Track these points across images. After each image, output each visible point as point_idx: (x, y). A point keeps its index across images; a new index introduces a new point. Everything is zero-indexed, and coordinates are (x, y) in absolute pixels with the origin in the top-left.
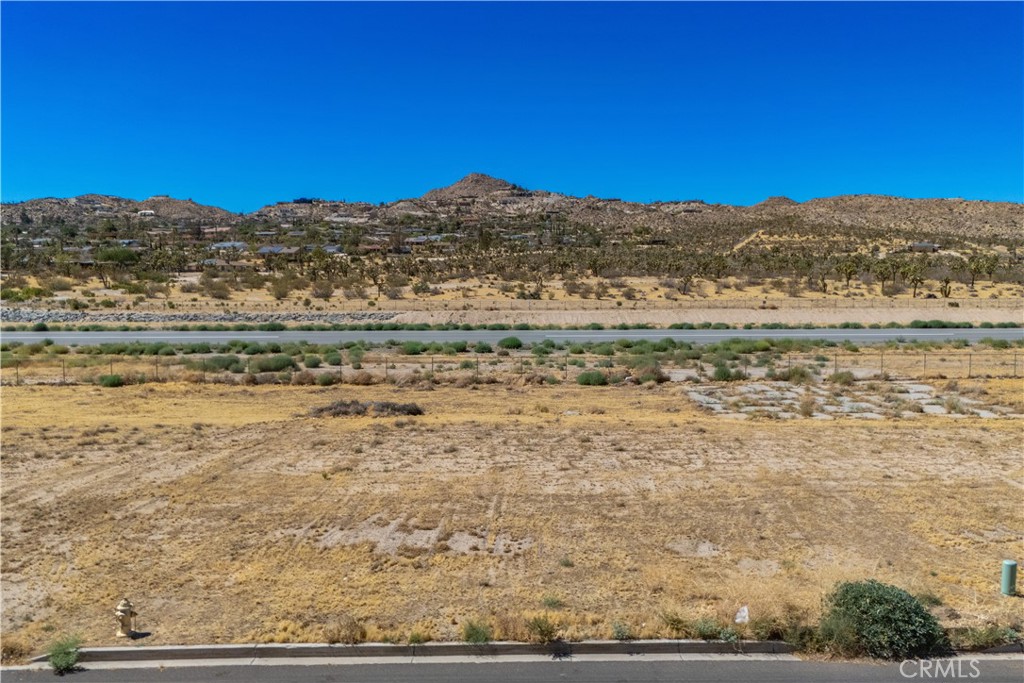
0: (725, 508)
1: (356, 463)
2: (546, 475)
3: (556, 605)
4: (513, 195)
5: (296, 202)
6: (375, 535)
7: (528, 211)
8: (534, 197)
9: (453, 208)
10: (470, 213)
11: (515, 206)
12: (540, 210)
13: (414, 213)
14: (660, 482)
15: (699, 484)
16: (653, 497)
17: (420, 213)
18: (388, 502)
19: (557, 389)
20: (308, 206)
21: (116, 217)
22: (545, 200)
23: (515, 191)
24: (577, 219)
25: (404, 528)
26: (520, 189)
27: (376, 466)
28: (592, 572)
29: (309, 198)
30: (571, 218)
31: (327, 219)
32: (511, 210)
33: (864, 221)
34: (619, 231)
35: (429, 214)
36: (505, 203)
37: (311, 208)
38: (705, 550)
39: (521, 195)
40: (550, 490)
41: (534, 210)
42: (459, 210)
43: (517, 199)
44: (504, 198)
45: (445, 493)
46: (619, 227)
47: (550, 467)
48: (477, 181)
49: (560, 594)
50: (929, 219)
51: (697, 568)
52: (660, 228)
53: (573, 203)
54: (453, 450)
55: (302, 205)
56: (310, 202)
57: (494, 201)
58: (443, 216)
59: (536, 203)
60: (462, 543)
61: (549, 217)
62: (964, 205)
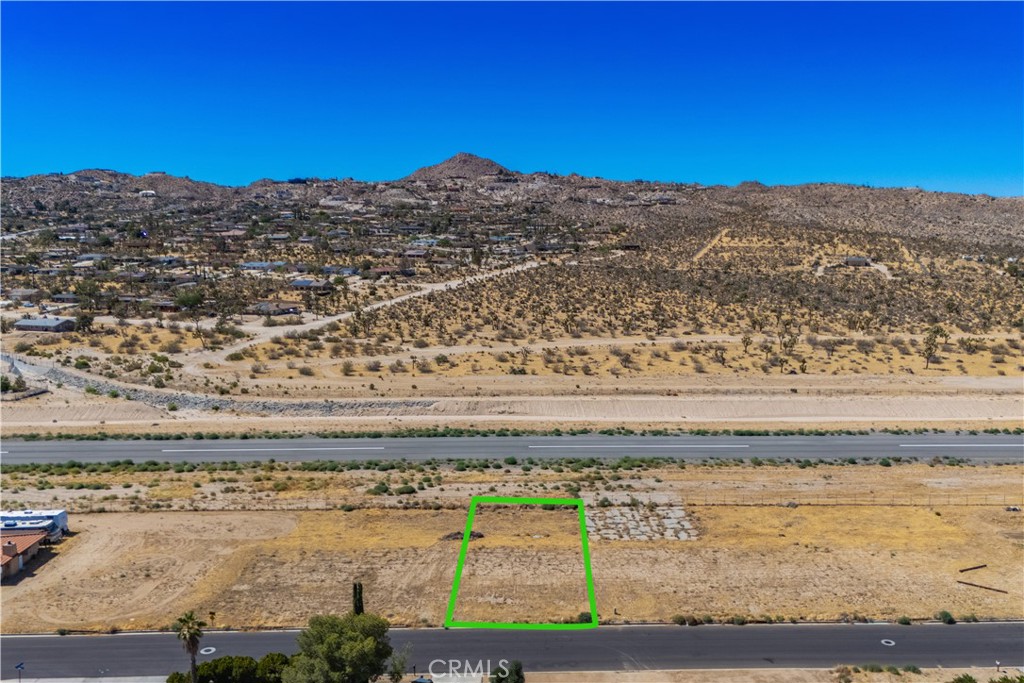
0: (570, 590)
1: (474, 570)
2: (527, 576)
3: (529, 617)
4: (499, 180)
5: (291, 182)
6: (489, 599)
7: (514, 199)
8: (519, 183)
9: (443, 193)
10: (459, 201)
11: (502, 193)
12: (525, 198)
13: (406, 200)
14: (556, 580)
15: (567, 580)
16: (555, 586)
17: (412, 201)
18: (489, 587)
19: (533, 513)
20: (302, 186)
21: (119, 197)
22: (530, 186)
23: (502, 177)
24: (560, 212)
25: (495, 597)
26: (507, 175)
27: (481, 573)
28: (536, 609)
29: (303, 177)
30: (554, 209)
31: (322, 202)
32: (499, 197)
33: (823, 216)
34: (597, 228)
35: (422, 202)
36: (492, 189)
37: (306, 189)
38: (562, 603)
39: (507, 181)
40: (529, 583)
41: (520, 198)
42: (448, 197)
43: (503, 185)
44: (492, 184)
45: (502, 584)
46: (598, 224)
47: (529, 573)
48: (465, 161)
49: (530, 614)
50: (881, 215)
51: (558, 608)
52: (636, 224)
53: (556, 189)
54: (500, 565)
55: (297, 185)
56: (304, 182)
57: (482, 187)
58: (434, 203)
59: (522, 188)
60: (509, 601)
61: (534, 208)
62: (919, 196)
